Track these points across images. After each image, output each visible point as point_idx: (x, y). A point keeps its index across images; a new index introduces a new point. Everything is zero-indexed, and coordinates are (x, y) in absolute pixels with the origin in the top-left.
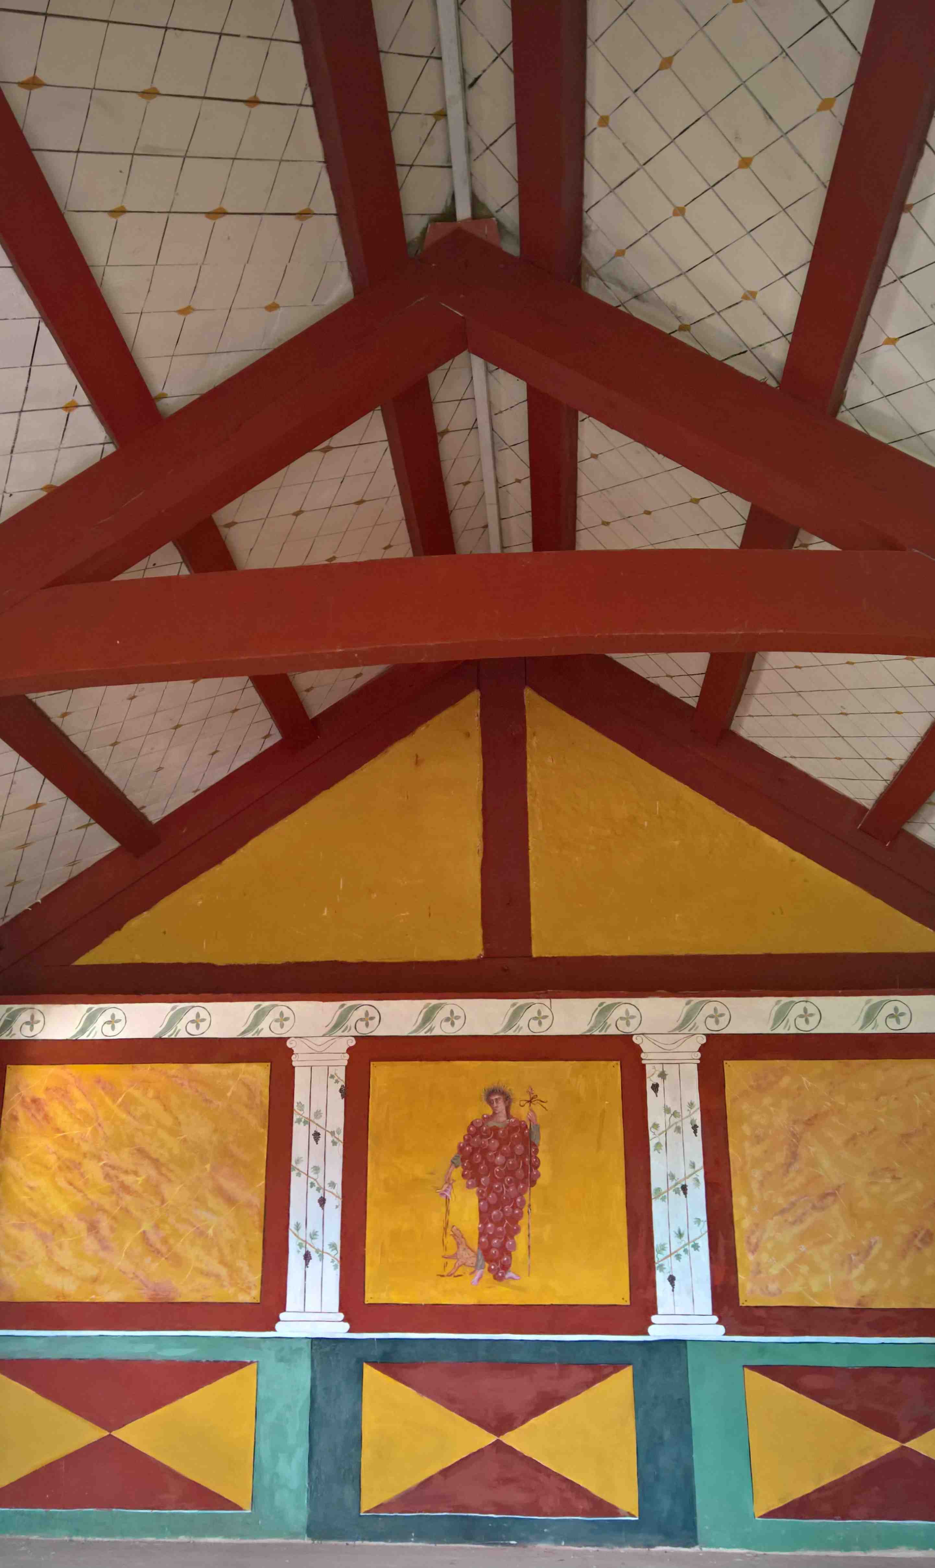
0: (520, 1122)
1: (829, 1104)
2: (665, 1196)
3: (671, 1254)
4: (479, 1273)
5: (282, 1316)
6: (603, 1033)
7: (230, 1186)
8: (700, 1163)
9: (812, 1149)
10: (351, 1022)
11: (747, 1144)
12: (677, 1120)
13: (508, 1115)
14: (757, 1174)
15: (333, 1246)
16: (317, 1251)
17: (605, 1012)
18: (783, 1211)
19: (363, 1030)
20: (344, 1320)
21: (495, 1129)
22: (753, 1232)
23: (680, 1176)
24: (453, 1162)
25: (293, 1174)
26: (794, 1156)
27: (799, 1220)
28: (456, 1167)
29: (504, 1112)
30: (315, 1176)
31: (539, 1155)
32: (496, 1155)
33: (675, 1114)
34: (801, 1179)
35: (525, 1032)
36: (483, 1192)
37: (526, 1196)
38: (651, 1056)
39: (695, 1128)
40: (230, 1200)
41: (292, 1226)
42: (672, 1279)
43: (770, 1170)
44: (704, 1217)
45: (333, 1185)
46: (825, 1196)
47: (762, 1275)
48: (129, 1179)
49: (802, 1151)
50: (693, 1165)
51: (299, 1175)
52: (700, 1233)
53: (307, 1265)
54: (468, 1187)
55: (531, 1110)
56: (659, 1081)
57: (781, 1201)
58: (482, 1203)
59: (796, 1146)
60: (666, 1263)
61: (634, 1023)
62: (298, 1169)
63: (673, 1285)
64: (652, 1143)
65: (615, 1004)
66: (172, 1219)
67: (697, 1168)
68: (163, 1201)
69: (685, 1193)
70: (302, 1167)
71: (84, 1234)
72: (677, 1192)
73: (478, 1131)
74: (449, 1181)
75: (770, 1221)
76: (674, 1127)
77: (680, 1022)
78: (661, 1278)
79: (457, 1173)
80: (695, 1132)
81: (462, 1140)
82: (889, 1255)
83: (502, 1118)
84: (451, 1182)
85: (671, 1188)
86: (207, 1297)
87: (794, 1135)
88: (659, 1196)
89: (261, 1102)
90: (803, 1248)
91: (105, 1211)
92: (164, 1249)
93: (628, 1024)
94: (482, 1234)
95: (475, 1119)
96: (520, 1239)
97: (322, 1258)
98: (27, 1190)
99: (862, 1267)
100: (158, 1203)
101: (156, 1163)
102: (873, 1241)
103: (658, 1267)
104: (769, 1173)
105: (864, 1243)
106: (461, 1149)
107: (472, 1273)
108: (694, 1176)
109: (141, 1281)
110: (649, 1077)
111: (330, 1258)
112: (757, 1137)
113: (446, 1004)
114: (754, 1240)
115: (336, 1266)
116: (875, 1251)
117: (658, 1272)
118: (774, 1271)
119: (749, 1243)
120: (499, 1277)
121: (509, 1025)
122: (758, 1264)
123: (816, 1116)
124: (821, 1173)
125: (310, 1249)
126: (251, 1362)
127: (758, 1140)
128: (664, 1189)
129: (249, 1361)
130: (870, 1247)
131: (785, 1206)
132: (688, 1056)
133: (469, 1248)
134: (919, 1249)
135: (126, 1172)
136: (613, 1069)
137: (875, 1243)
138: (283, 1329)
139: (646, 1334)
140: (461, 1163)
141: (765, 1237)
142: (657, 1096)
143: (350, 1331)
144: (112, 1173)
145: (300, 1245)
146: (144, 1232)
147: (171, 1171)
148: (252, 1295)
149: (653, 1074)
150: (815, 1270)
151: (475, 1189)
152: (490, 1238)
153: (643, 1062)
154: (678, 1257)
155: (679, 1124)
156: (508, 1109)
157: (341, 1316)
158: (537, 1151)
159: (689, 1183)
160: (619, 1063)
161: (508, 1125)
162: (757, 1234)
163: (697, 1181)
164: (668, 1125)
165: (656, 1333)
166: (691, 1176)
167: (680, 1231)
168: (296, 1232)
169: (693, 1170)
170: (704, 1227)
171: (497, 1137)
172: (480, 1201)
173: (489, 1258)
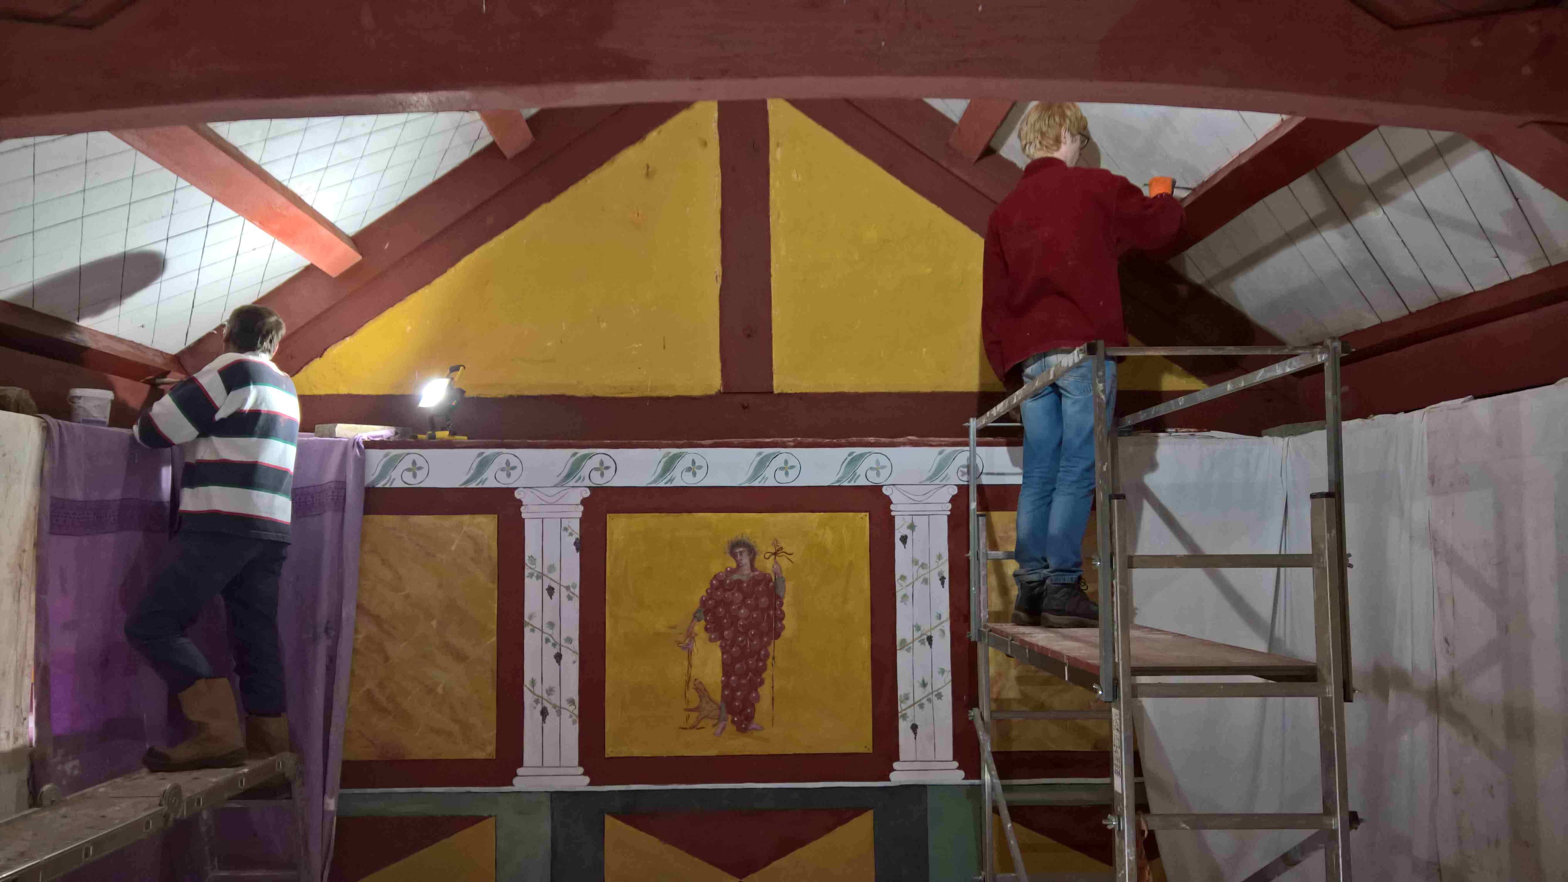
0: (765, 575)
2: (910, 648)
3: (913, 704)
4: (721, 725)
5: (520, 771)
6: (852, 484)
7: (459, 641)
8: (944, 614)
10: (584, 471)
12: (925, 571)
13: (753, 568)
15: (571, 702)
16: (555, 706)
17: (854, 461)
19: (598, 480)
20: (584, 774)
21: (740, 582)
23: (925, 627)
24: (695, 616)
25: (527, 630)
28: (699, 621)
29: (749, 565)
30: (550, 632)
31: (784, 608)
33: (923, 566)
35: (771, 483)
36: (726, 644)
37: (770, 649)
38: (900, 508)
39: (942, 579)
40: (459, 657)
41: (527, 682)
42: (914, 728)
44: (948, 666)
45: (569, 639)
50: (939, 617)
51: (533, 630)
52: (944, 684)
53: (543, 720)
54: (711, 640)
55: (776, 562)
56: (908, 532)
58: (725, 656)
60: (909, 712)
61: (884, 473)
62: (531, 625)
63: (915, 733)
64: (898, 595)
65: (866, 453)
66: (397, 677)
67: (942, 620)
68: (387, 659)
69: (930, 644)
70: (536, 622)
72: (922, 642)
73: (722, 583)
74: (691, 635)
76: (921, 578)
77: (932, 471)
78: (904, 727)
79: (699, 627)
80: (943, 584)
81: (705, 594)
83: (746, 570)
84: (693, 635)
85: (916, 639)
86: (439, 754)
88: (904, 647)
89: (489, 557)
92: (390, 707)
93: (878, 474)
94: (725, 685)
95: (717, 572)
96: (764, 691)
97: (559, 713)
100: (381, 660)
101: (376, 619)
103: (901, 716)
106: (703, 603)
107: (714, 726)
108: (940, 627)
109: (368, 739)
110: (898, 529)
111: (568, 714)
113: (687, 453)
114: (996, 689)
115: (574, 722)
117: (901, 721)
120: (744, 728)
121: (755, 476)
125: (546, 704)
126: (490, 816)
128: (909, 639)
129: (486, 815)
132: (939, 507)
133: (712, 700)
136: (862, 520)
138: (520, 784)
139: (889, 780)
140: (703, 617)
141: (1007, 687)
142: (905, 548)
143: (590, 784)
145: (537, 701)
146: (368, 690)
147: (394, 628)
148: (488, 751)
149: (902, 526)
151: (719, 643)
152: (733, 691)
153: (893, 514)
154: (922, 706)
155: (927, 576)
156: (752, 562)
157: (581, 770)
158: (782, 604)
159: (935, 634)
160: (868, 514)
161: (753, 577)
162: (1000, 684)
163: (943, 631)
164: (915, 577)
165: (897, 778)
166: (936, 627)
167: (923, 681)
168: (531, 688)
169: (939, 621)
170: (948, 677)
171: (740, 590)
172: (723, 654)
173: (731, 710)
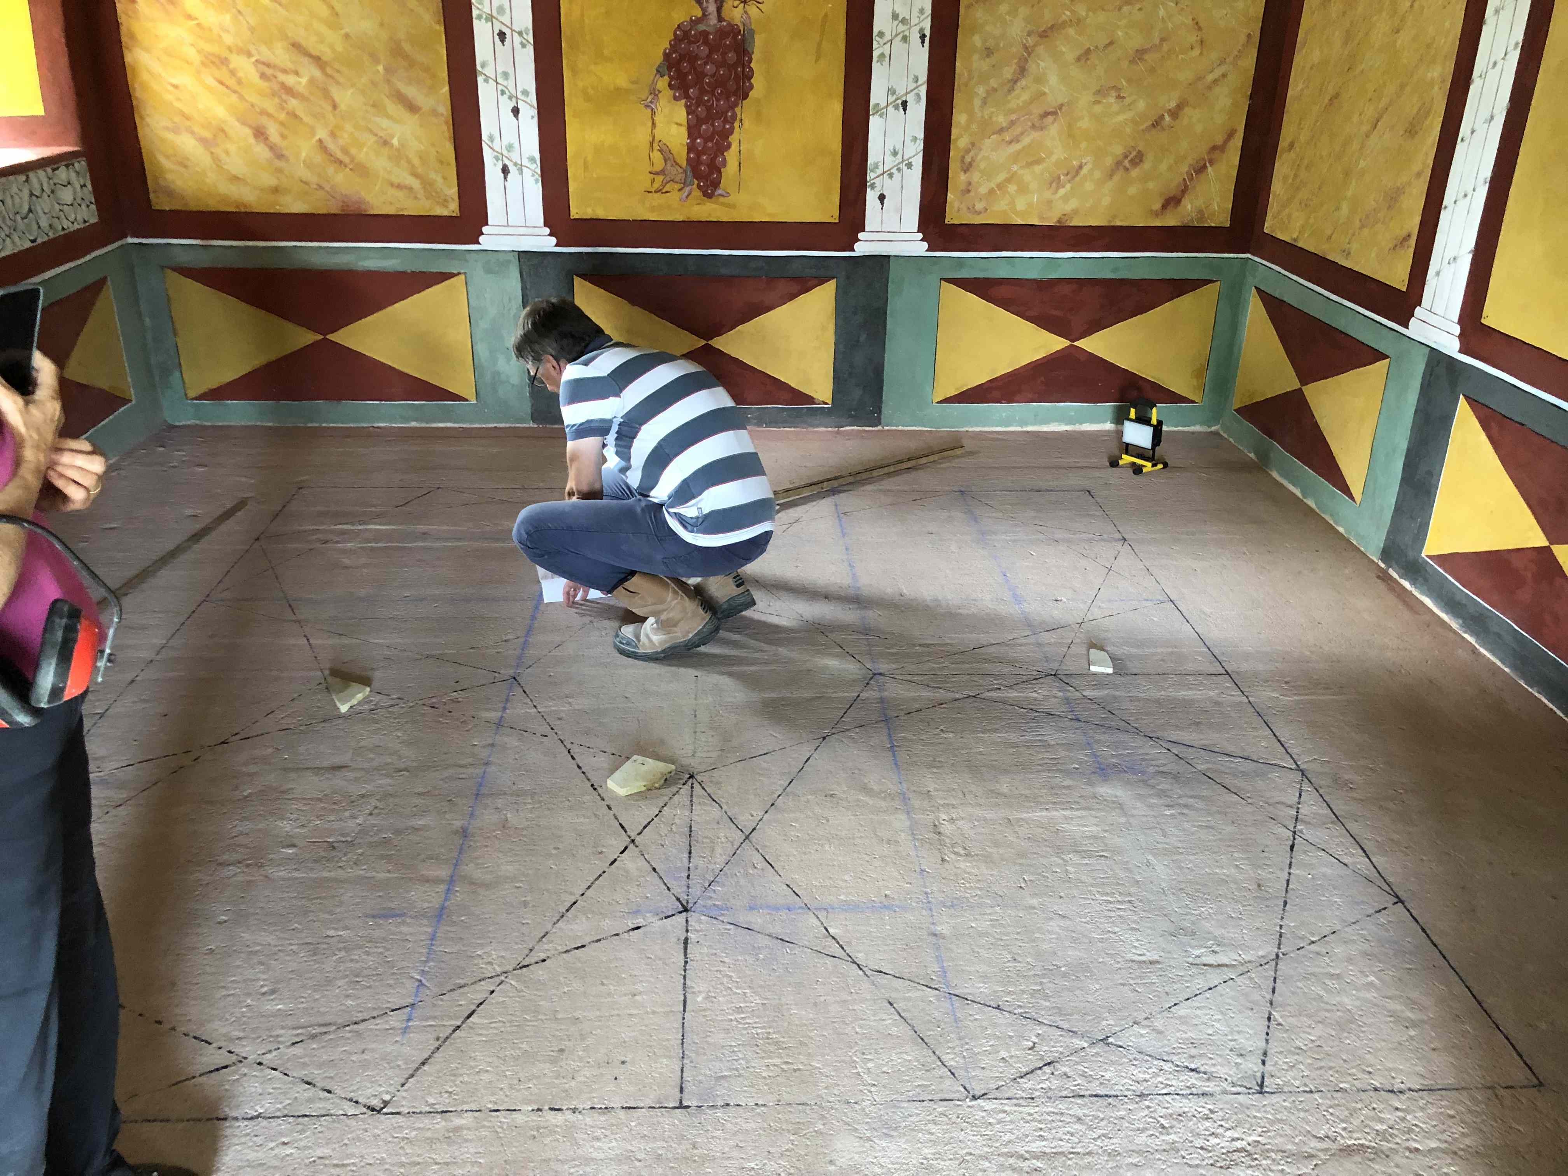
0: (732, 26)
1: (1068, 13)
2: (883, 113)
3: (883, 174)
4: (687, 189)
5: (485, 229)
7: (411, 91)
8: (923, 78)
9: (1042, 64)
11: (976, 57)
12: (905, 27)
13: (720, 19)
14: (981, 90)
15: (532, 159)
16: (515, 164)
18: (1001, 131)
20: (550, 235)
21: (705, 34)
22: (968, 151)
23: (901, 91)
24: (658, 71)
25: (480, 80)
26: (1022, 70)
27: (1016, 140)
28: (662, 76)
29: (715, 13)
30: (505, 83)
31: (752, 65)
32: (706, 64)
33: (904, 21)
34: (1025, 97)
36: (691, 104)
37: (738, 110)
39: (923, 37)
40: (412, 107)
41: (485, 137)
42: (882, 198)
43: (995, 86)
44: (921, 135)
45: (525, 93)
46: (1047, 114)
47: (972, 194)
48: (290, 80)
49: (1032, 67)
50: (916, 79)
51: (486, 81)
52: (915, 152)
53: (505, 178)
54: (676, 98)
55: (746, 12)
57: (1001, 120)
58: (690, 117)
59: (1026, 60)
60: (877, 182)
62: (485, 75)
63: (882, 204)
64: (876, 54)
66: (349, 127)
67: (920, 83)
68: (335, 107)
69: (905, 110)
70: (489, 71)
71: (252, 140)
72: (896, 108)
73: (686, 34)
74: (655, 93)
75: (986, 140)
76: (901, 35)
78: (871, 197)
79: (663, 83)
80: (923, 42)
81: (669, 46)
82: (1097, 174)
83: (713, 20)
84: (657, 93)
85: (891, 103)
86: (402, 210)
87: (1026, 48)
88: (877, 112)
90: (1015, 168)
91: (270, 116)
92: (346, 159)
94: (691, 148)
95: (682, 21)
96: (731, 156)
97: (521, 172)
98: (171, 88)
99: (1068, 186)
100: (330, 108)
101: (317, 60)
102: (1084, 161)
103: (870, 186)
104: (995, 90)
105: (1075, 163)
106: (667, 56)
107: (680, 190)
108: (916, 91)
109: (328, 192)
111: (530, 173)
112: (987, 49)
114: (968, 159)
115: (537, 181)
116: (1085, 171)
117: (868, 190)
118: (983, 190)
119: (962, 161)
120: (710, 194)
122: (970, 184)
123: (1052, 27)
124: (1047, 90)
125: (507, 162)
126: (459, 274)
127: (989, 52)
128: (883, 104)
129: (455, 272)
130: (1081, 167)
131: (1004, 125)
133: (677, 164)
134: (1127, 169)
135: (285, 71)
137: (1086, 164)
138: (487, 242)
139: (854, 250)
140: (666, 72)
141: (979, 157)
143: (557, 245)
144: (269, 72)
145: (497, 159)
146: (320, 141)
147: (338, 71)
148: (452, 208)
150: (1023, 189)
151: (683, 101)
152: (699, 154)
154: (891, 176)
155: (907, 33)
156: (719, 10)
157: (547, 231)
158: (750, 61)
159: (910, 99)
161: (719, 29)
162: (972, 154)
163: (918, 95)
164: (894, 34)
165: (861, 249)
166: (912, 91)
167: (894, 150)
168: (490, 143)
169: (915, 85)
170: (920, 145)
171: (706, 42)
172: (688, 114)
173: (697, 175)
